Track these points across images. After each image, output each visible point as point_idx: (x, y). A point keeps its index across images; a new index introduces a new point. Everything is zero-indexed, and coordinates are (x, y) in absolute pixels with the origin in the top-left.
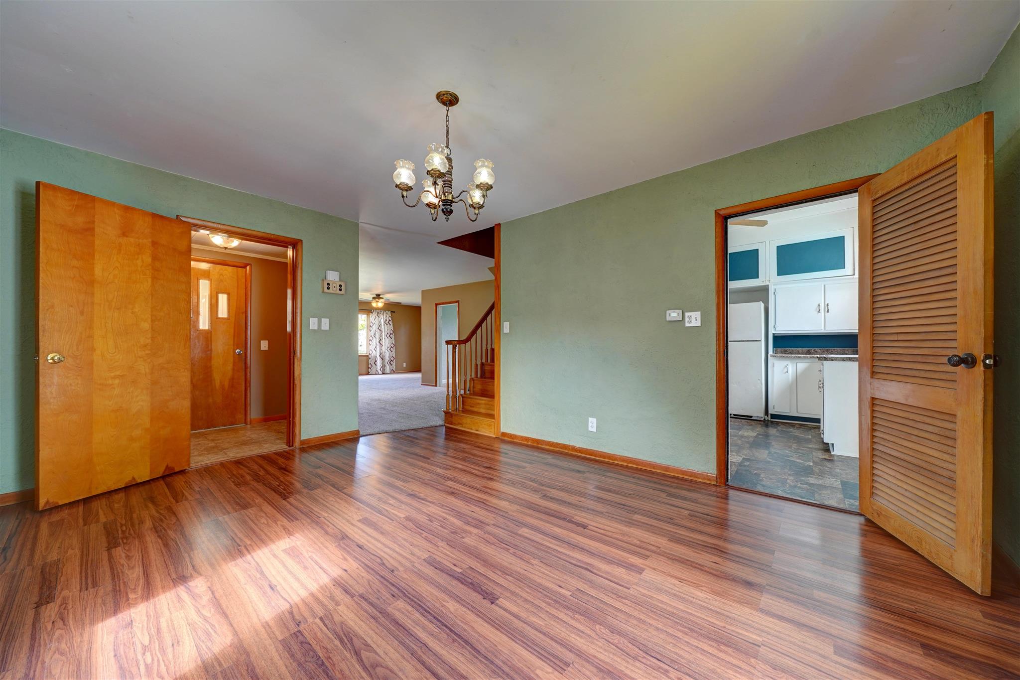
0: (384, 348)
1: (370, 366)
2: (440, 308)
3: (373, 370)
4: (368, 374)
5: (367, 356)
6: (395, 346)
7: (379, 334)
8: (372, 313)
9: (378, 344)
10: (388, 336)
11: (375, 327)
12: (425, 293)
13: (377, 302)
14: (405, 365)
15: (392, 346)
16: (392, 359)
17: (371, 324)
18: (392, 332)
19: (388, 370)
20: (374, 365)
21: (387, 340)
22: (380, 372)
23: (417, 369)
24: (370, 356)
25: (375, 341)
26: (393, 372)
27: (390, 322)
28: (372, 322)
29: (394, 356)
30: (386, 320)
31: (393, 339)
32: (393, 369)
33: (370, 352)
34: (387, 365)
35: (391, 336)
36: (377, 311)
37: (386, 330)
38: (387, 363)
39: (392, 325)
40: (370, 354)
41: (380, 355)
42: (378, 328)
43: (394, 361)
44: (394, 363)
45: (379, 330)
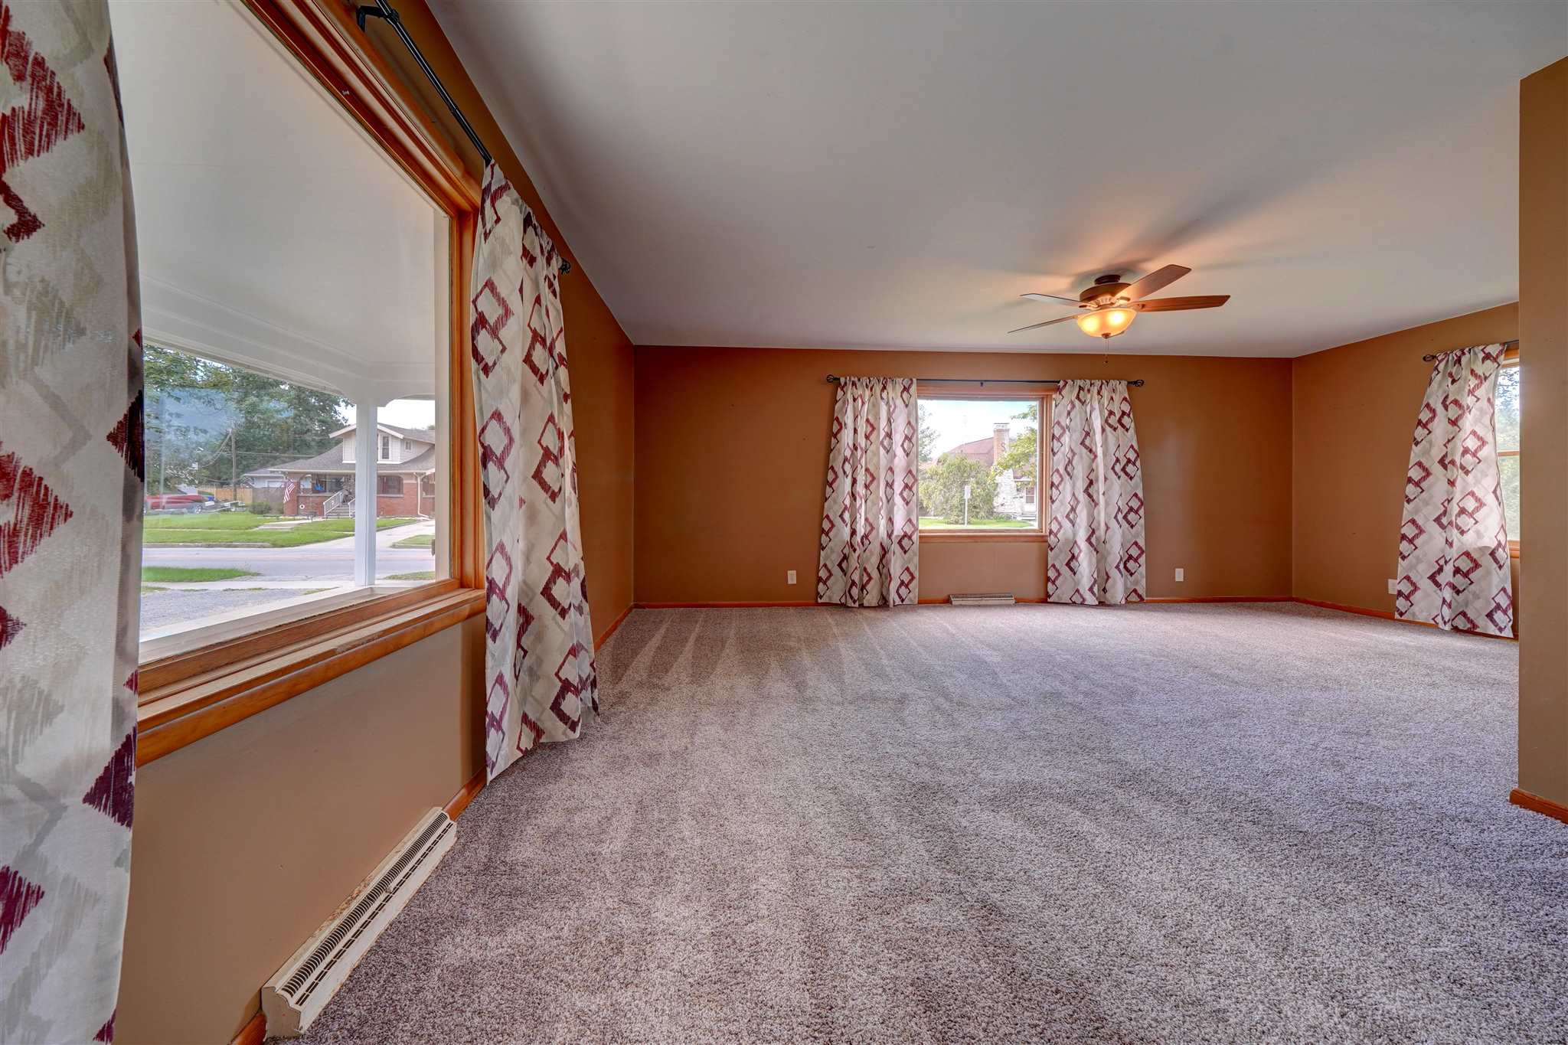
0: (1102, 513)
1: (1052, 574)
3: (1062, 589)
4: (1045, 600)
5: (1043, 539)
6: (1142, 506)
7: (1086, 461)
8: (1059, 390)
9: (1082, 497)
10: (1118, 468)
11: (1069, 441)
14: (1179, 575)
15: (1135, 504)
16: (1134, 552)
17: (1057, 431)
18: (1132, 455)
19: (1118, 589)
20: (1065, 570)
21: (1117, 485)
22: (1091, 599)
24: (1052, 540)
25: (1069, 491)
26: (1136, 601)
27: (1126, 420)
28: (1058, 423)
29: (1142, 543)
30: (1111, 413)
31: (1137, 479)
32: (1135, 591)
33: (1055, 527)
34: (1114, 574)
35: (1130, 469)
36: (1079, 382)
37: (1112, 448)
38: (1117, 567)
39: (1132, 431)
40: (1051, 532)
41: (1089, 540)
42: (1082, 443)
43: (1142, 560)
44: (1143, 570)
45: (1084, 451)
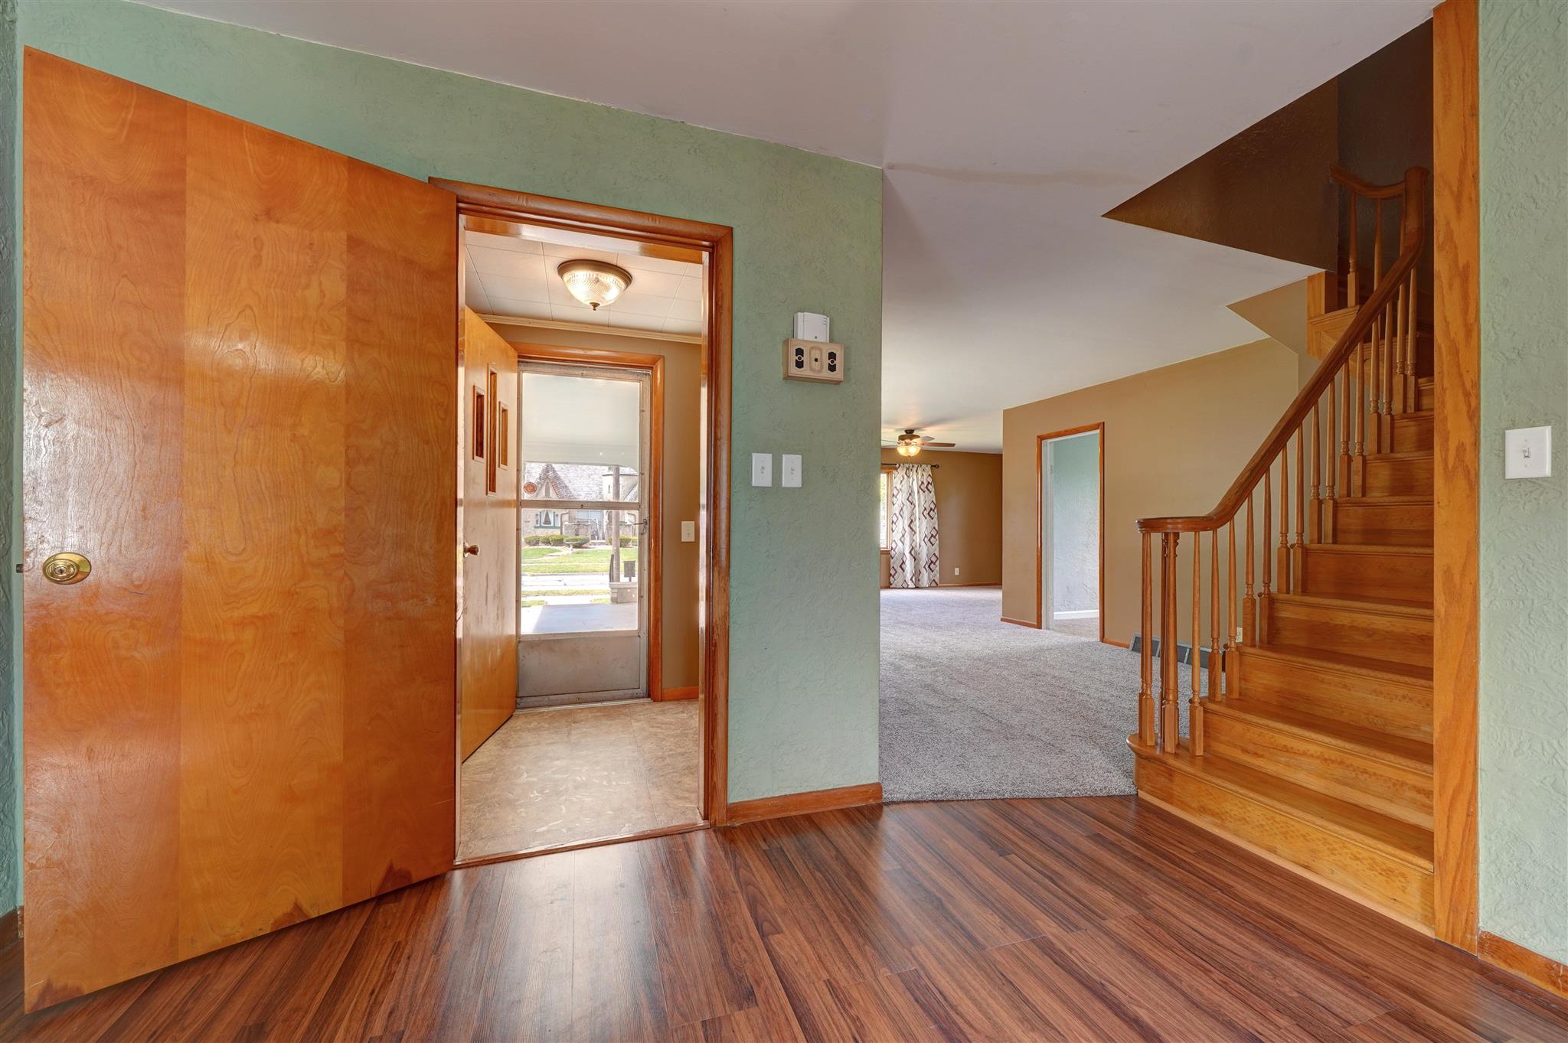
0: (917, 538)
1: (892, 572)
2: (1048, 445)
3: (897, 580)
4: (889, 587)
5: (888, 553)
6: (938, 534)
7: (910, 509)
8: (896, 469)
9: (907, 529)
10: (926, 513)
11: (901, 498)
12: (1012, 417)
13: (907, 444)
14: (957, 571)
15: (934, 533)
16: (934, 559)
17: (895, 492)
18: (933, 506)
19: (925, 580)
20: (899, 570)
21: (924, 522)
22: (911, 585)
23: (995, 582)
24: (892, 553)
25: (902, 526)
26: (934, 585)
27: (930, 487)
28: (896, 487)
29: (937, 554)
30: (922, 483)
31: (935, 519)
32: (934, 580)
33: (894, 546)
34: (923, 571)
35: (932, 513)
36: (907, 465)
37: (923, 503)
38: (924, 567)
39: (933, 493)
40: (892, 548)
41: (910, 552)
42: (908, 499)
43: (937, 563)
44: (938, 568)
45: (909, 503)
